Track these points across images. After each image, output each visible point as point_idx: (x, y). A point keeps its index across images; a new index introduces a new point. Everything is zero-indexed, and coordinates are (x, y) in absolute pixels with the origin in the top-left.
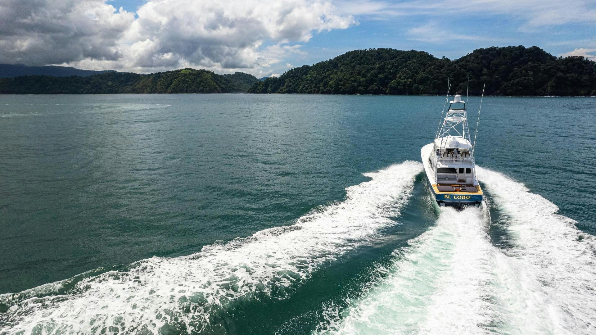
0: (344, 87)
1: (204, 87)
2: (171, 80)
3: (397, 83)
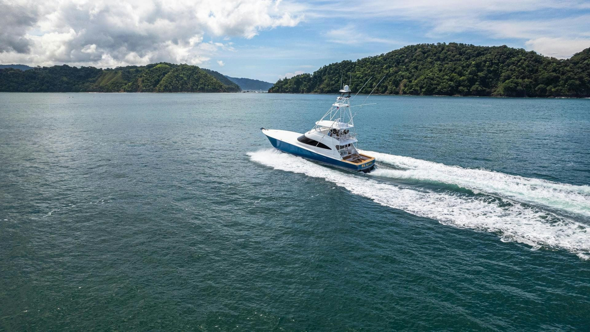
0: (440, 87)
1: (205, 85)
2: (159, 77)
3: (515, 83)
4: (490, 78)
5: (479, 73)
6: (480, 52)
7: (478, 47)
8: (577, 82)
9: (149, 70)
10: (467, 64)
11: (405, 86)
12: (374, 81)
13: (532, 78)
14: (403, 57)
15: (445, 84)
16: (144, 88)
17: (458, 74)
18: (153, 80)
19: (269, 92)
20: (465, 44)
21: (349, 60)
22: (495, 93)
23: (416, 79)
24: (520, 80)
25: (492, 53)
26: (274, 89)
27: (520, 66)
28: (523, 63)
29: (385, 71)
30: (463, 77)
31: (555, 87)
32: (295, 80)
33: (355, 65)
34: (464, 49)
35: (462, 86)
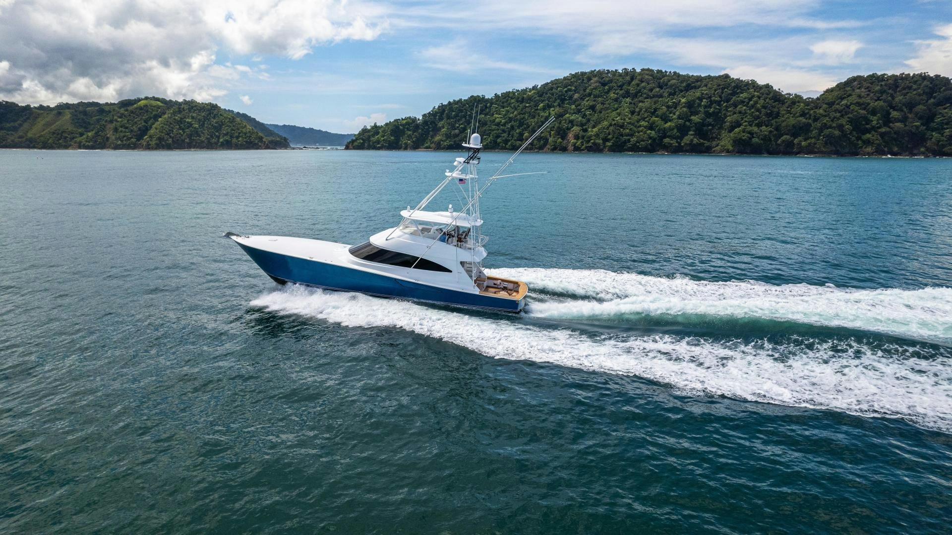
4: (710, 124)
5: (692, 117)
6: (691, 83)
7: (684, 76)
8: (837, 133)
9: (127, 110)
10: (674, 102)
11: (577, 137)
12: (525, 129)
13: (772, 125)
14: (570, 90)
15: (645, 135)
16: (119, 142)
17: (661, 118)
18: (135, 128)
19: (347, 148)
20: (666, 72)
21: (480, 95)
22: (718, 148)
23: (594, 127)
24: (755, 129)
25: (709, 85)
26: (356, 144)
27: (753, 106)
28: (756, 103)
29: (542, 114)
30: (669, 124)
31: (805, 140)
32: (391, 127)
33: (492, 104)
34: (666, 78)
35: (669, 137)
